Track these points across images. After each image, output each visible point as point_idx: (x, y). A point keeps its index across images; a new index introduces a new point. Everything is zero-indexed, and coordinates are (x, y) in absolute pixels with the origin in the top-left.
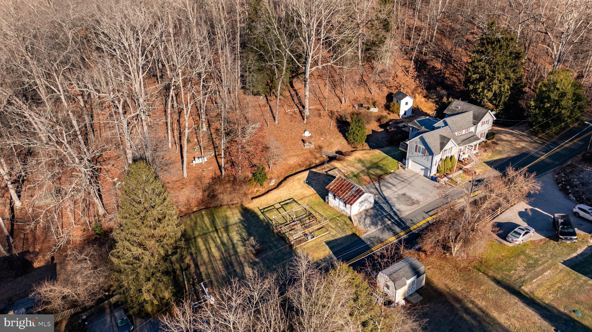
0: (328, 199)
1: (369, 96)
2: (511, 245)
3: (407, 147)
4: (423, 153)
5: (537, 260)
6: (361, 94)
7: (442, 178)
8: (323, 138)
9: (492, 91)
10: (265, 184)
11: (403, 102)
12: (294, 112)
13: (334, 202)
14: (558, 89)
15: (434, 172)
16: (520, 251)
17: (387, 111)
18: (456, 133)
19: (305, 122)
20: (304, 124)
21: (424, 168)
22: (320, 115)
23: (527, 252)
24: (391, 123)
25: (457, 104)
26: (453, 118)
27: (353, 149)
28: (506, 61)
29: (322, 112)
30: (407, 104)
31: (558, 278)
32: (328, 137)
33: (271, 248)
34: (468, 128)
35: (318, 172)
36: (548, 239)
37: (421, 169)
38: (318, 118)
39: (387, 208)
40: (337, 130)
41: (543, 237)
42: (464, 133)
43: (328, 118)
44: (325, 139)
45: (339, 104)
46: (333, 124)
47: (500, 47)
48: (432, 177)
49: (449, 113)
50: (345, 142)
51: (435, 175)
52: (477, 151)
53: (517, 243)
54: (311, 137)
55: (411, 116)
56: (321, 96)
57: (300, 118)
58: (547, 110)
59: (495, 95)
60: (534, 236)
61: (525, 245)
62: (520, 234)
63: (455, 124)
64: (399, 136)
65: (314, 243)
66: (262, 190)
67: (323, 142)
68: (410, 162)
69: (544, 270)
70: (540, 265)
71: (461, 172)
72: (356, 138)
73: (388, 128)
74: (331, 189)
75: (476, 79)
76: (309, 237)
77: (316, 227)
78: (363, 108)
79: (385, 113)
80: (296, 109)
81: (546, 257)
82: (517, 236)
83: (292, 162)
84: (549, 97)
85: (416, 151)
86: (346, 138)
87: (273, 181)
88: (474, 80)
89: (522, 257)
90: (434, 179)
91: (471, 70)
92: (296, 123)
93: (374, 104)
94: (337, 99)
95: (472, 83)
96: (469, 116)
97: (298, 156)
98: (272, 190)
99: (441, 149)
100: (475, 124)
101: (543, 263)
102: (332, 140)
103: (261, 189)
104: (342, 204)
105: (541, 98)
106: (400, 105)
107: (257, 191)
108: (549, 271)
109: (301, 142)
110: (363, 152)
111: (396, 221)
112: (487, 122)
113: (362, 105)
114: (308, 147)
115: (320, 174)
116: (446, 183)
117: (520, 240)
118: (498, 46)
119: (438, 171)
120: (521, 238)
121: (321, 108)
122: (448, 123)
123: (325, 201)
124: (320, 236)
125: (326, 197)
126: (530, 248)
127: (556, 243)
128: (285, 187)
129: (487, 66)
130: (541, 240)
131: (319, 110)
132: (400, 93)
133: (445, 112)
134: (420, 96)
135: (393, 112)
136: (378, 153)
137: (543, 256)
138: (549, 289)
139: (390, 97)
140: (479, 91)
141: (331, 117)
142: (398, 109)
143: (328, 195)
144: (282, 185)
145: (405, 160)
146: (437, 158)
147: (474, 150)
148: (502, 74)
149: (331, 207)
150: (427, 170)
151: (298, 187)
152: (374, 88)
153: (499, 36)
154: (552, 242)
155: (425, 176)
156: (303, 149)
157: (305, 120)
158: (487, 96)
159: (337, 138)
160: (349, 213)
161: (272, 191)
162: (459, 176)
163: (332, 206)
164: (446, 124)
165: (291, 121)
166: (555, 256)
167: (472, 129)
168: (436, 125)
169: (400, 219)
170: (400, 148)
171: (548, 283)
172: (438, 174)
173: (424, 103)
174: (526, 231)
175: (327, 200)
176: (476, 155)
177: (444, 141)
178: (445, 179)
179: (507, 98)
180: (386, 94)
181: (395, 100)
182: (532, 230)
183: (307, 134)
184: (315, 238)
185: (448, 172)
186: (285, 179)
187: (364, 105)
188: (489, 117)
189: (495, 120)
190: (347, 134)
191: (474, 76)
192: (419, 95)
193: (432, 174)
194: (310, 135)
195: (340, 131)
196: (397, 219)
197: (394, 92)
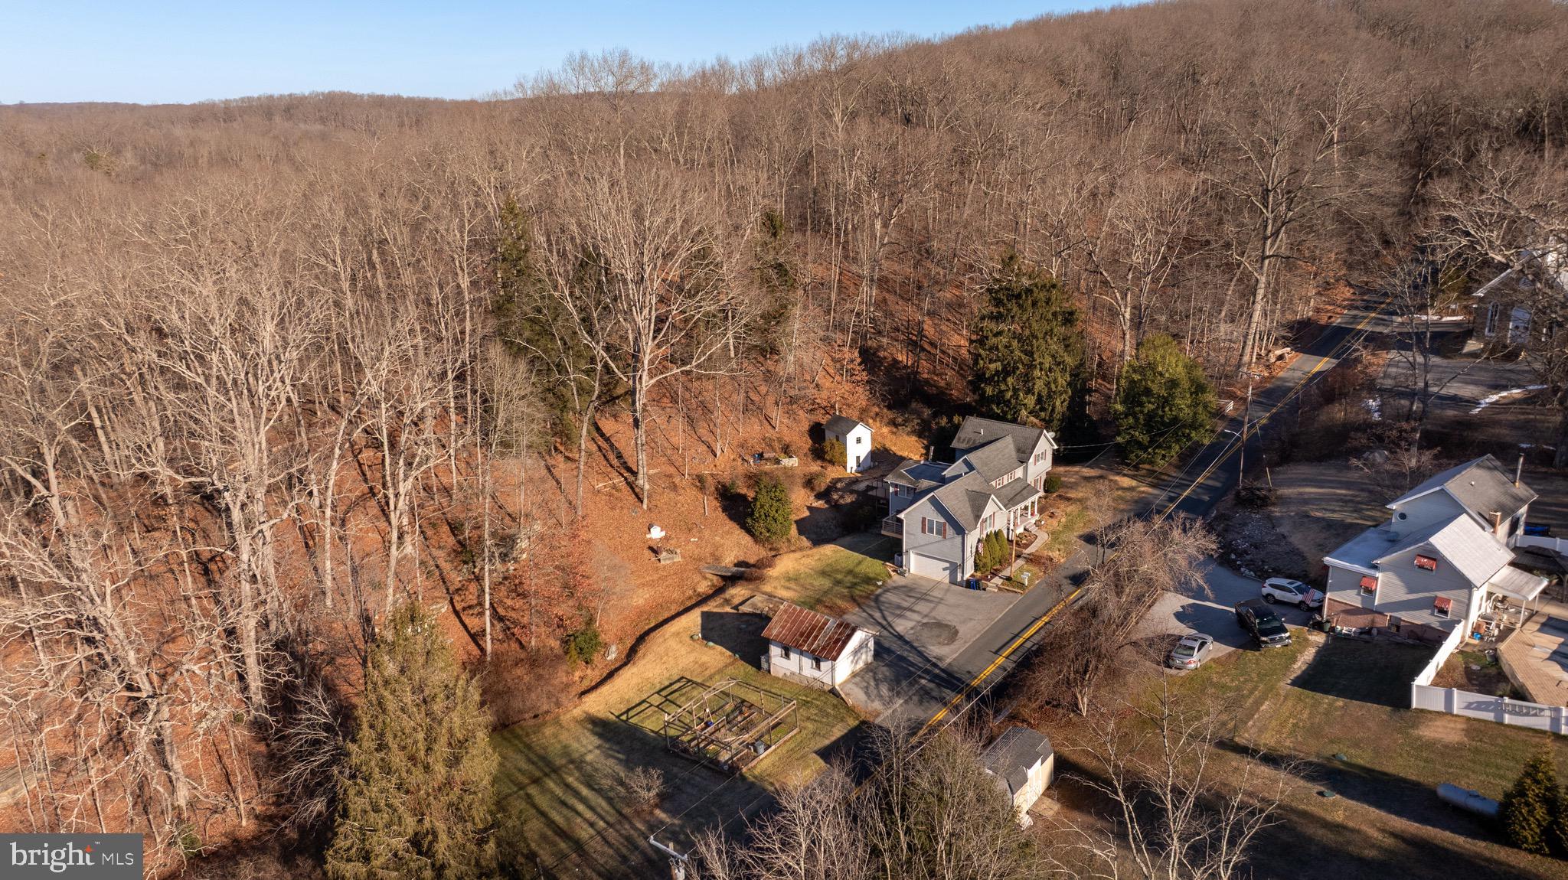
0: (768, 661)
1: (770, 433)
2: (1183, 673)
3: (902, 526)
4: (941, 532)
5: (1238, 689)
6: (752, 430)
7: (989, 580)
8: (694, 536)
9: (1033, 394)
10: (596, 658)
11: (851, 438)
12: (614, 487)
13: (783, 664)
14: (1161, 374)
15: (969, 571)
16: (1200, 681)
17: (819, 462)
18: (993, 483)
19: (645, 507)
20: (644, 512)
21: (948, 565)
22: (674, 488)
23: (1215, 680)
24: (839, 485)
25: (973, 427)
26: (979, 453)
27: (773, 553)
28: (1051, 330)
29: (677, 480)
30: (859, 440)
31: (1285, 710)
32: (707, 533)
33: (679, 789)
34: (1010, 470)
35: (716, 610)
36: (1241, 651)
37: (944, 569)
38: (672, 495)
39: (913, 658)
40: (722, 516)
41: (1231, 649)
42: (1005, 483)
43: (692, 493)
44: (699, 538)
45: (710, 457)
46: (711, 506)
47: (1034, 304)
48: (968, 581)
49: (963, 446)
50: (746, 539)
51: (972, 576)
52: (1037, 517)
53: (1192, 666)
54: (666, 539)
55: (870, 468)
56: (666, 444)
57: (632, 498)
58: (1151, 416)
59: (1039, 400)
60: (1215, 649)
61: (1205, 668)
62: (1193, 648)
63: (987, 465)
64: (866, 508)
65: (774, 758)
66: (593, 675)
67: (698, 546)
68: (912, 556)
69: (1258, 703)
70: (1248, 697)
71: (1021, 562)
72: (774, 527)
73: (835, 497)
74: (777, 636)
75: (997, 373)
76: (761, 749)
77: (763, 726)
78: (763, 462)
79: (815, 467)
80: (618, 481)
81: (1251, 680)
82: (1188, 652)
83: (641, 601)
84: (1148, 392)
85: (923, 531)
86: (749, 531)
87: (614, 648)
88: (993, 376)
89: (1211, 690)
90: (971, 585)
91: (984, 356)
92: (625, 511)
93: (787, 450)
94: (703, 448)
95: (990, 381)
96: (1006, 446)
97: (651, 584)
98: (618, 669)
99: (978, 517)
100: (1023, 461)
101: (1251, 693)
102: (717, 538)
103: (589, 672)
104: (807, 662)
105: (1134, 395)
106: (845, 444)
107: (582, 678)
108: (1267, 703)
109: (648, 553)
110: (798, 555)
111: (937, 676)
112: (1044, 455)
113: (761, 456)
114: (668, 562)
115: (721, 615)
116: (1000, 589)
117: (1195, 661)
118: (1030, 302)
119: (976, 567)
120: (1196, 656)
121: (672, 470)
122: (975, 465)
123: (759, 667)
124: (781, 741)
125: (763, 659)
126: (1217, 673)
127: (1257, 653)
128: (650, 657)
129: (1015, 343)
130: (1230, 655)
131: (670, 476)
132: (837, 420)
133: (955, 444)
134: (878, 424)
135: (832, 462)
136: (831, 552)
137: (1246, 681)
138: (1279, 732)
139: (817, 432)
140: (1009, 395)
141: (702, 488)
142: (844, 454)
143: (766, 651)
144: (640, 654)
145: (901, 555)
146: (972, 539)
147: (1032, 514)
148: (1046, 356)
149: (778, 679)
150: (954, 568)
151: (683, 651)
152: (777, 415)
153: (1026, 282)
154: (1250, 654)
155: (953, 582)
156: (657, 569)
157: (645, 501)
158: (1025, 405)
159: (728, 533)
160: (827, 680)
161: (621, 672)
162: (1021, 570)
163: (780, 676)
164: (971, 468)
165: (613, 509)
166: (1265, 675)
167: (1019, 473)
168: (947, 473)
169: (943, 670)
170: (883, 532)
171: (1274, 723)
172: (979, 574)
173: (890, 436)
174: (1200, 641)
175: (765, 665)
176: (1037, 524)
177: (978, 502)
178: (997, 581)
179: (1066, 403)
180: (806, 426)
181: (829, 436)
182: (1210, 639)
183: (656, 533)
184: (773, 747)
185: (998, 566)
186: (641, 639)
187: (766, 455)
188: (1046, 445)
189: (1057, 450)
190: (749, 520)
191: (993, 366)
192: (875, 420)
193: (967, 576)
194: (663, 534)
195: (732, 518)
196: (937, 671)
197: (824, 420)
